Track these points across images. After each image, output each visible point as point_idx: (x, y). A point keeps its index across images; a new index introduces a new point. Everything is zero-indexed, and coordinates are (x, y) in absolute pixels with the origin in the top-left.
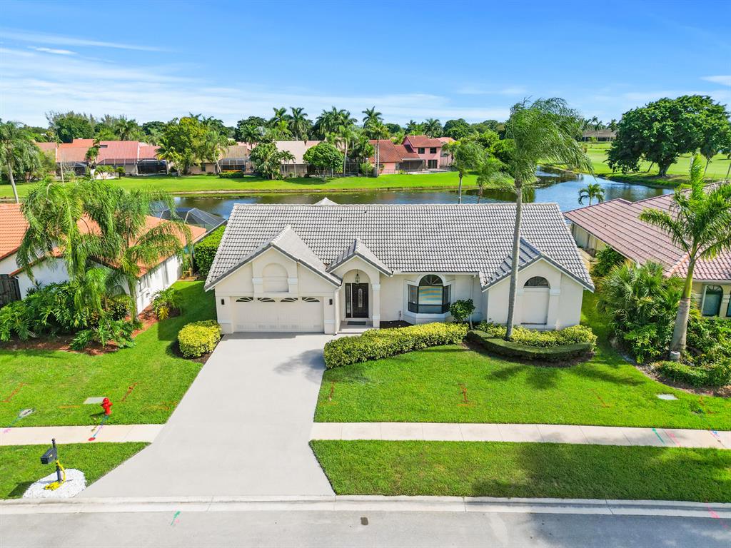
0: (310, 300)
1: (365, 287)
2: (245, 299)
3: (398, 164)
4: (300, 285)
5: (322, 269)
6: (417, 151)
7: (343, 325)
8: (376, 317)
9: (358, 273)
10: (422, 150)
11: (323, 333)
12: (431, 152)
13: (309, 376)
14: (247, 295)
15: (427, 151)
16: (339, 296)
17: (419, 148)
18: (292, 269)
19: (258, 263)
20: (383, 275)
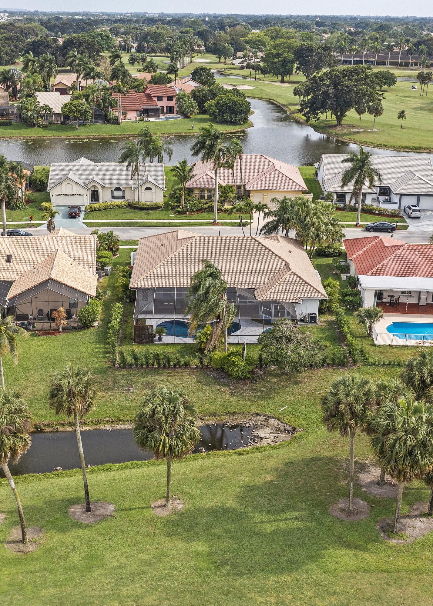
0: (80, 195)
1: (97, 191)
2: (59, 195)
3: (138, 113)
4: (77, 190)
5: (83, 185)
6: (156, 99)
7: (90, 203)
8: (101, 201)
9: (95, 186)
10: (160, 99)
11: (84, 205)
12: (168, 100)
14: (60, 193)
15: (165, 99)
16: (89, 194)
17: (158, 97)
18: (74, 185)
19: (64, 184)
20: (103, 187)
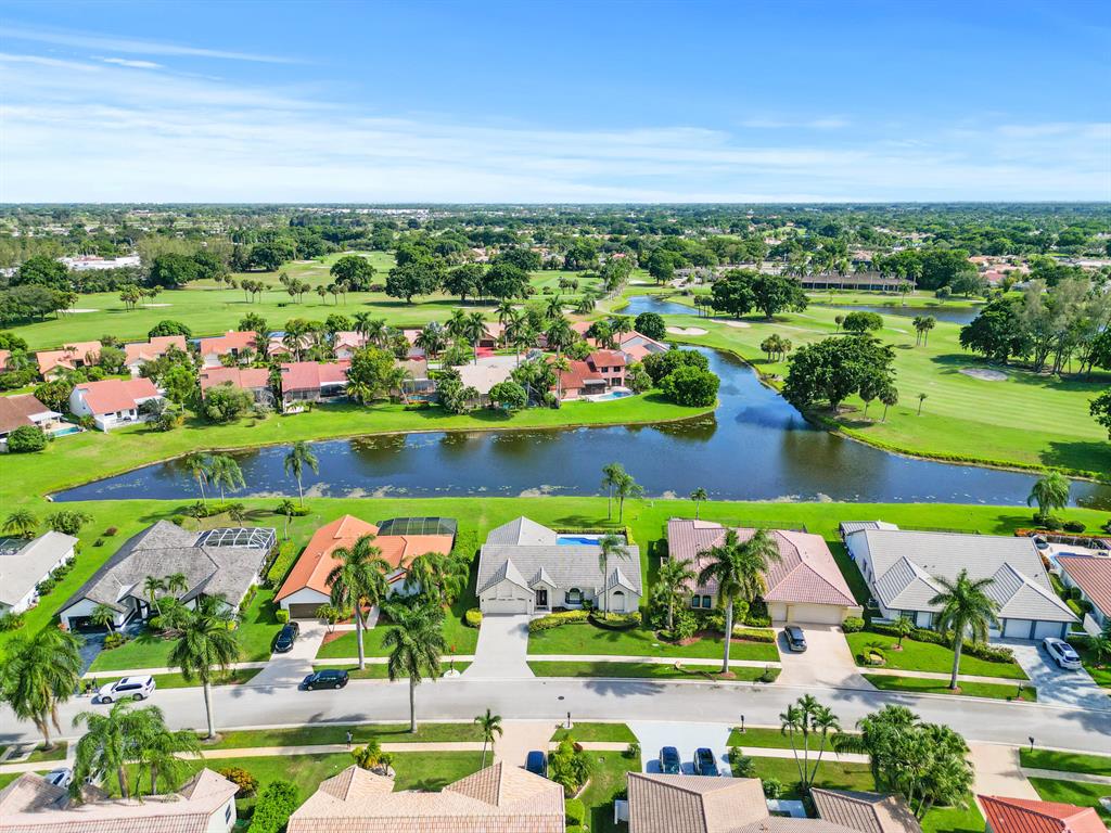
0: (521, 600)
1: (545, 592)
2: (492, 599)
3: (580, 389)
4: (516, 594)
5: (526, 586)
6: (600, 370)
7: (535, 610)
8: (550, 606)
9: (542, 588)
10: (605, 369)
11: (526, 614)
12: (615, 370)
13: (522, 637)
15: (611, 370)
16: (533, 597)
17: (603, 367)
18: (514, 587)
19: (499, 586)
20: (553, 588)
